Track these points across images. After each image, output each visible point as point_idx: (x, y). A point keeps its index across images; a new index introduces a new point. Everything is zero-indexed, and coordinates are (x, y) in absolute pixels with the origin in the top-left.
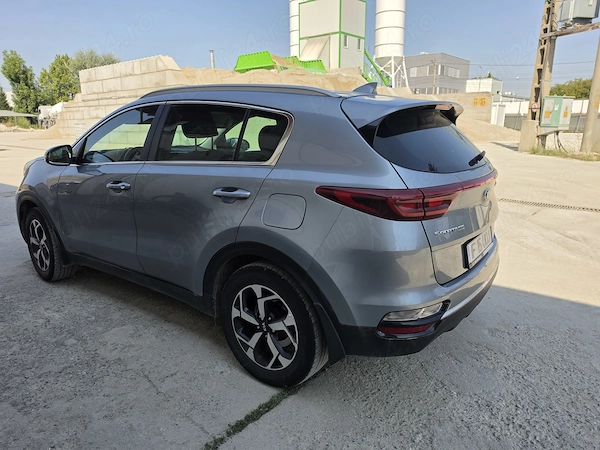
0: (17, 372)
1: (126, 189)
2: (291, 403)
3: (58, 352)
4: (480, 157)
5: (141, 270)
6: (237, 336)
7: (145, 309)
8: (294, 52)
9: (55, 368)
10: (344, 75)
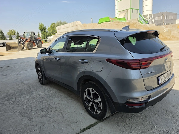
0: (30, 109)
1: (59, 60)
2: (100, 125)
3: (41, 104)
4: (163, 48)
5: (62, 82)
6: (86, 103)
7: (64, 93)
8: (116, 16)
9: (39, 108)
10: (132, 21)
